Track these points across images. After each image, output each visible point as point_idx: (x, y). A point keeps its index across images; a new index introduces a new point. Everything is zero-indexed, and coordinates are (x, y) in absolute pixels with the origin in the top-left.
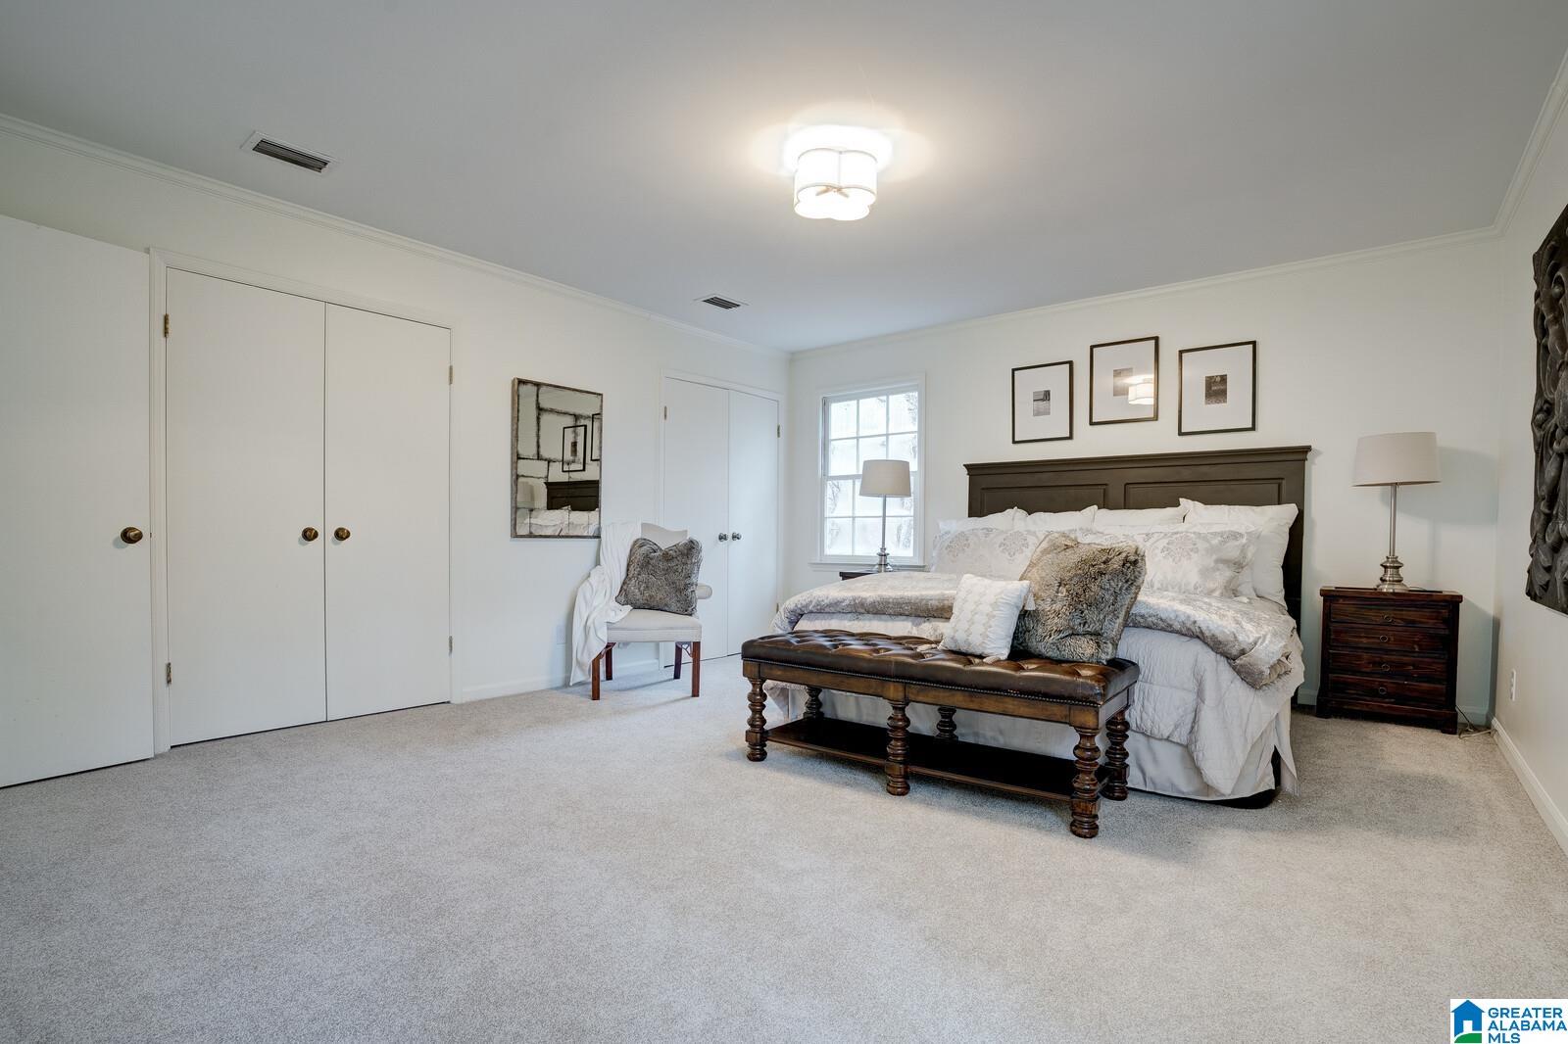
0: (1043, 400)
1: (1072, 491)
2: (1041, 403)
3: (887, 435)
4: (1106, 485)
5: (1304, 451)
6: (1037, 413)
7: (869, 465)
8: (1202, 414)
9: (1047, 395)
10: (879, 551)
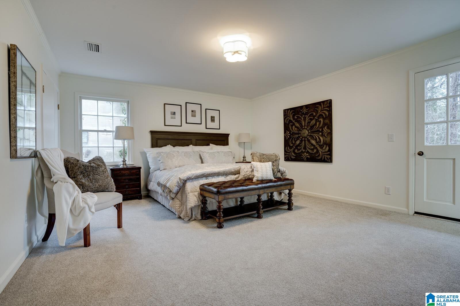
0: (173, 114)
1: (183, 141)
2: (172, 115)
3: (113, 116)
4: (191, 139)
5: (228, 135)
6: (172, 118)
7: (118, 128)
8: (210, 124)
9: (174, 113)
10: (123, 160)
